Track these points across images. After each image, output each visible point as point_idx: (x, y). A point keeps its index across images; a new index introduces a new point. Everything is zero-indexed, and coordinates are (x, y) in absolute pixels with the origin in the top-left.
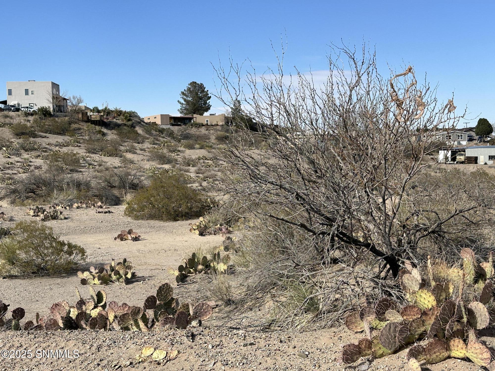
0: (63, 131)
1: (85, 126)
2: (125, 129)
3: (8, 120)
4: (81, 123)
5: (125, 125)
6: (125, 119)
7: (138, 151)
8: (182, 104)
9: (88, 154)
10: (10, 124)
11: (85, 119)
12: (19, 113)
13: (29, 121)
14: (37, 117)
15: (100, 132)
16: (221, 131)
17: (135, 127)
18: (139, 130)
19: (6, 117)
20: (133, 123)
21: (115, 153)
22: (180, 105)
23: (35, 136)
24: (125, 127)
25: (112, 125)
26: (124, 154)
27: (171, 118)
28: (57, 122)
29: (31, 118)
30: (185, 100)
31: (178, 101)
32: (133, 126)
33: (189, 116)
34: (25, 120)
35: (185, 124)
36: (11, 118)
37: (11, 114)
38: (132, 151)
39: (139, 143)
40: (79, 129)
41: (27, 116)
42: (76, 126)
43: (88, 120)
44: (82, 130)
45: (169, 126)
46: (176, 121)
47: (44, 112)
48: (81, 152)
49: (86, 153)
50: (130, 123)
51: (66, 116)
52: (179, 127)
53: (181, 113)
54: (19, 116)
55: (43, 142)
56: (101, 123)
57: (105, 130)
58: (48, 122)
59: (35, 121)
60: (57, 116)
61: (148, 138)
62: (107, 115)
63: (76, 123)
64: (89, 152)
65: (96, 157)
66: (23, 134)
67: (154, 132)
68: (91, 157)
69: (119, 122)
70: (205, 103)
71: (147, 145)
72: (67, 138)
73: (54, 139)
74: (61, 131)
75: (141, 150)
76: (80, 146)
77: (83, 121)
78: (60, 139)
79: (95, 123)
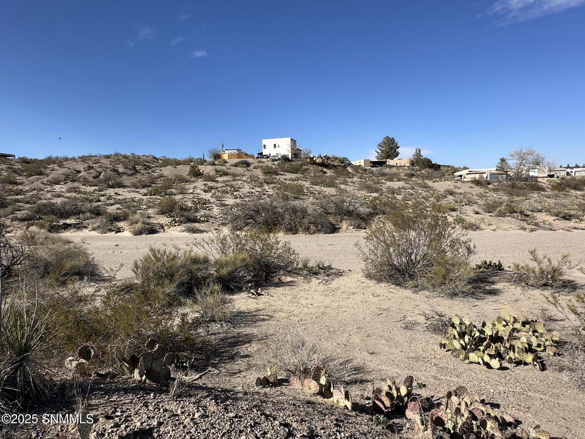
0: (296, 170)
1: (311, 167)
2: (340, 169)
3: (261, 164)
4: (310, 166)
5: (339, 166)
6: (340, 162)
7: (350, 184)
8: (378, 153)
9: (311, 186)
10: (262, 167)
11: (312, 162)
12: (269, 159)
13: (274, 164)
14: (280, 161)
15: (322, 171)
16: (408, 170)
17: (346, 168)
18: (350, 169)
19: (260, 162)
20: (345, 165)
21: (331, 185)
22: (377, 153)
23: (277, 174)
24: (340, 168)
25: (330, 166)
26: (339, 185)
27: (371, 162)
28: (293, 165)
29: (276, 163)
30: (381, 150)
31: (376, 151)
32: (345, 167)
33: (384, 160)
34: (272, 164)
35: (381, 166)
36: (263, 163)
37: (264, 160)
38: (345, 183)
39: (349, 178)
40: (308, 169)
41: (273, 161)
42: (305, 167)
43: (314, 163)
44: (309, 170)
45: (370, 167)
46: (374, 164)
47: (285, 159)
48: (307, 184)
49: (310, 185)
50: (343, 164)
51: (299, 161)
52: (377, 168)
53: (377, 159)
54: (268, 161)
55: (281, 178)
56: (323, 165)
57: (325, 170)
58: (287, 165)
59: (279, 164)
60: (293, 161)
61: (356, 175)
62: (327, 160)
63: (306, 165)
64: (312, 184)
65: (318, 188)
66: (269, 173)
67: (360, 171)
68: (313, 188)
69: (336, 164)
70: (395, 151)
71: (355, 179)
72: (298, 175)
73: (289, 176)
74: (295, 171)
75: (352, 182)
76: (307, 180)
77: (310, 164)
78: (294, 176)
79: (319, 164)
